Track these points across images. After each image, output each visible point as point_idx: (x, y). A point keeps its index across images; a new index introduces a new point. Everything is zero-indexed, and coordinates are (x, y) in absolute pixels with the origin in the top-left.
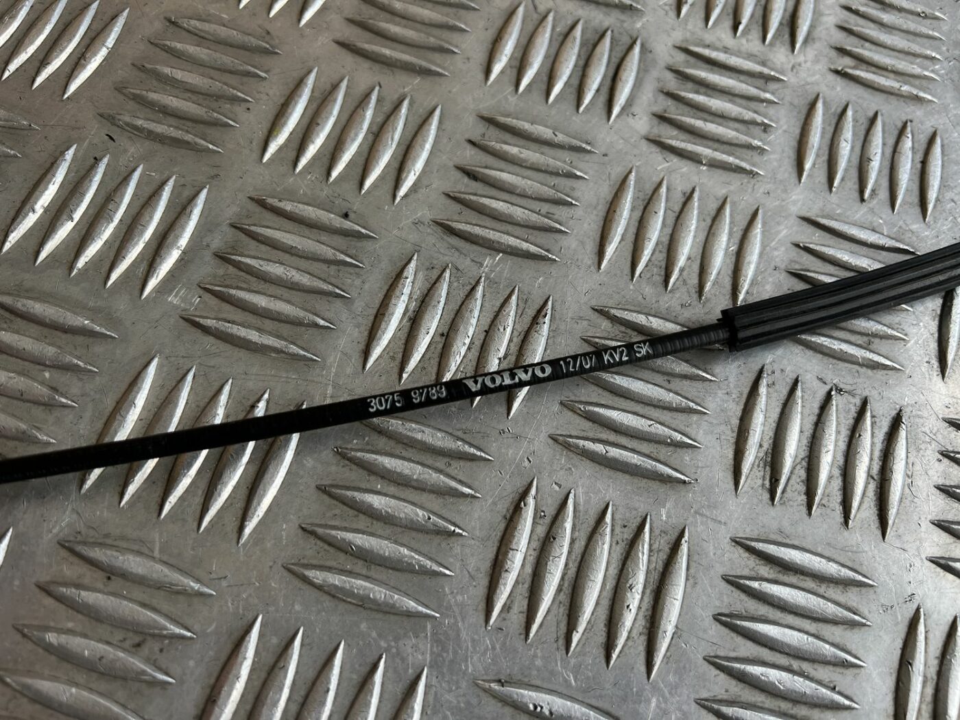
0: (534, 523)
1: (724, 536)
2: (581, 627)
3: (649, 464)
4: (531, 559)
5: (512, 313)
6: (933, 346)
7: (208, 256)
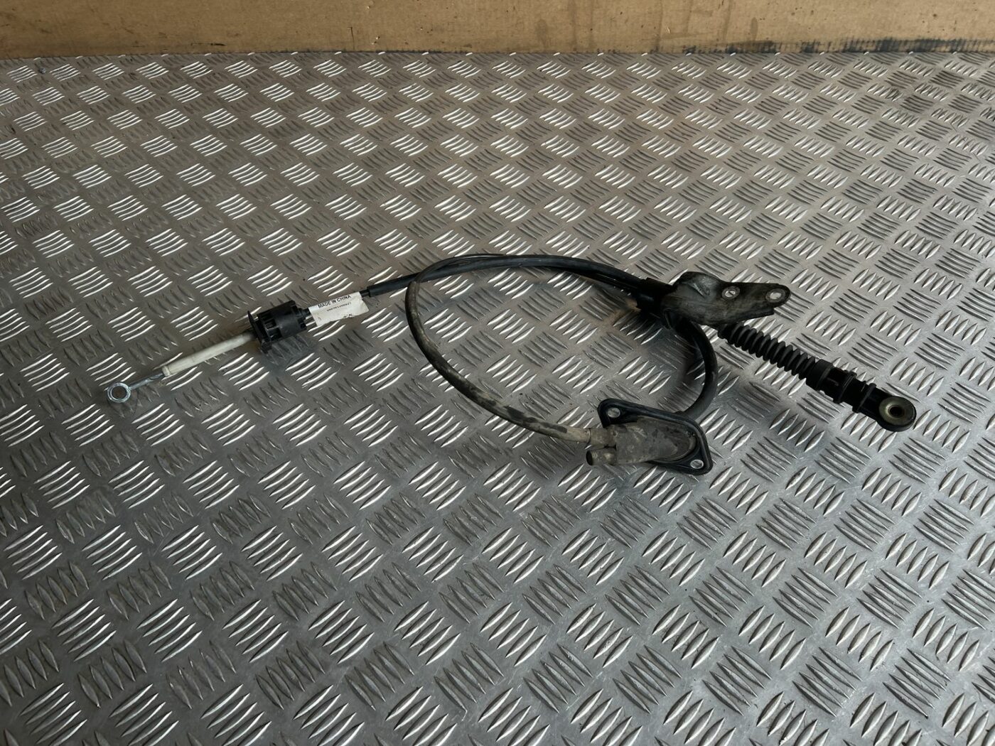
0: (591, 615)
1: (643, 643)
2: (591, 645)
3: (630, 615)
4: (585, 623)
5: (610, 557)
6: (741, 625)
7: (534, 506)
